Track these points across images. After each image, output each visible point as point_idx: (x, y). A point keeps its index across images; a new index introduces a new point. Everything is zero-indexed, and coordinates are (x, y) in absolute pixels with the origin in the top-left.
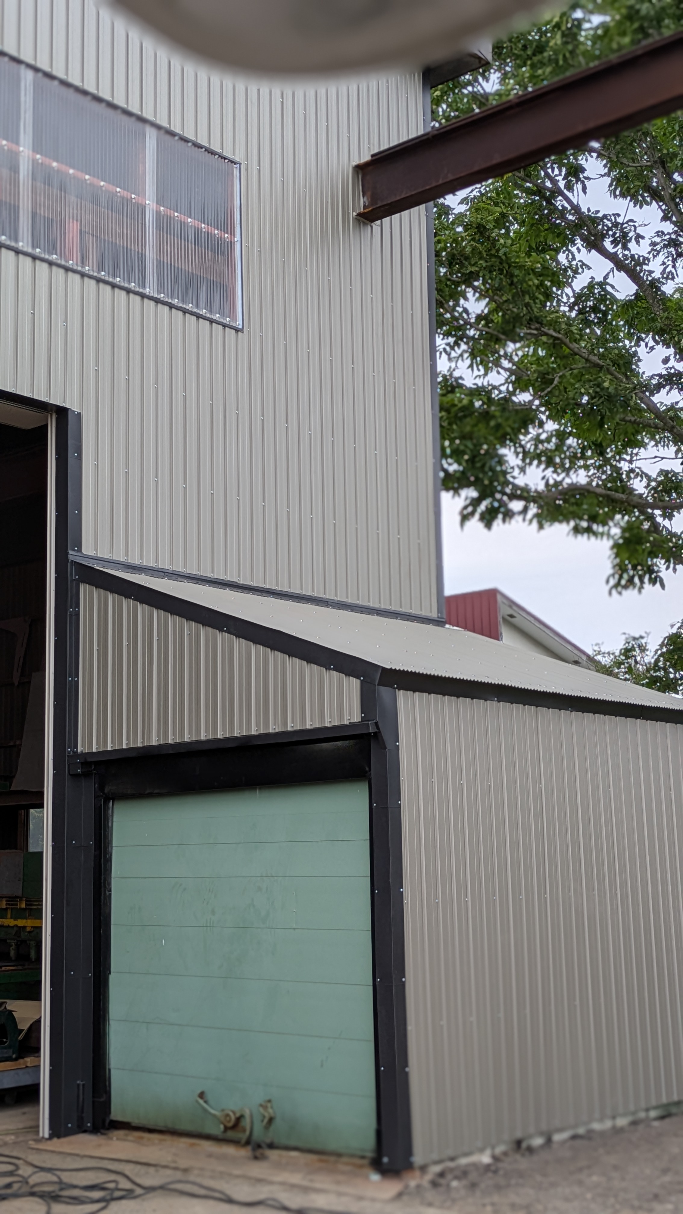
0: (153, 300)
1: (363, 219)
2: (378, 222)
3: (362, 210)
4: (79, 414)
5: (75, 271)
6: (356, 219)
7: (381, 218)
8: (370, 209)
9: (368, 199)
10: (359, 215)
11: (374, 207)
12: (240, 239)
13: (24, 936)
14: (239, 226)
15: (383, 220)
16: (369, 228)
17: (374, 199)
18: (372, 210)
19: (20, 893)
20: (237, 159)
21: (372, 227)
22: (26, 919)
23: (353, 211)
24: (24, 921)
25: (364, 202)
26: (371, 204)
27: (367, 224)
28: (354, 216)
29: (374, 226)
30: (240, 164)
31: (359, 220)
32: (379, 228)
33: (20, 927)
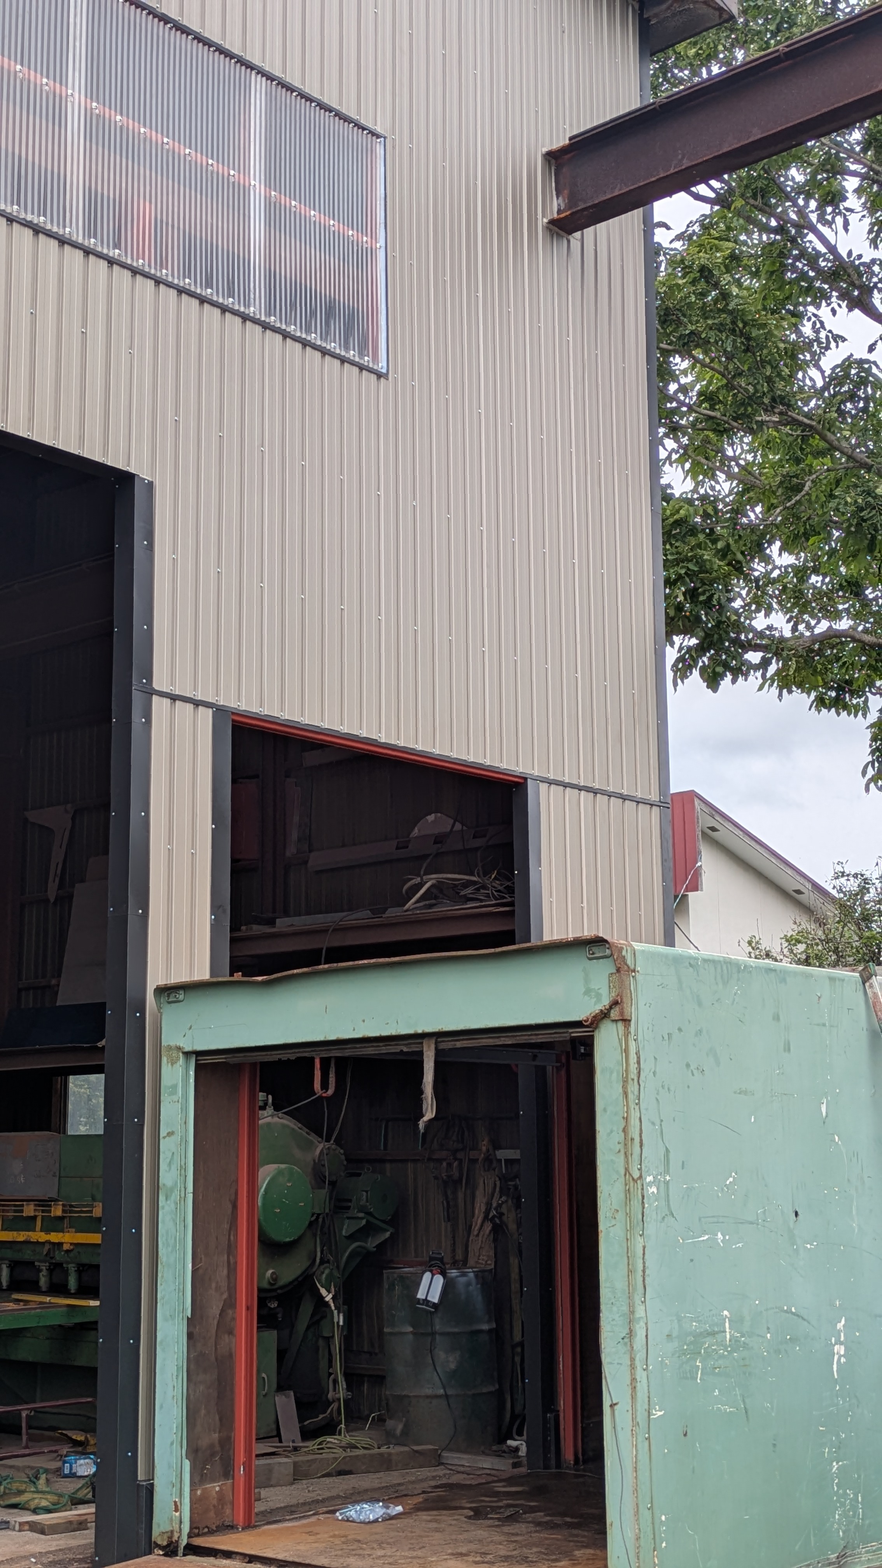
0: (259, 324)
1: (556, 229)
2: (578, 234)
3: (555, 216)
4: (151, 484)
5: (146, 276)
6: (547, 228)
7: (581, 227)
8: (568, 213)
9: (564, 200)
10: (552, 222)
11: (574, 210)
12: (384, 245)
13: (59, 1257)
14: (383, 226)
15: (585, 230)
16: (565, 242)
17: (572, 200)
18: (570, 214)
19: (55, 1196)
20: (379, 129)
21: (569, 241)
22: (63, 1231)
23: (543, 216)
24: (61, 1234)
25: (559, 205)
26: (569, 206)
27: (563, 237)
28: (545, 224)
29: (572, 240)
30: (385, 138)
31: (551, 230)
32: (579, 244)
33: (54, 1244)
